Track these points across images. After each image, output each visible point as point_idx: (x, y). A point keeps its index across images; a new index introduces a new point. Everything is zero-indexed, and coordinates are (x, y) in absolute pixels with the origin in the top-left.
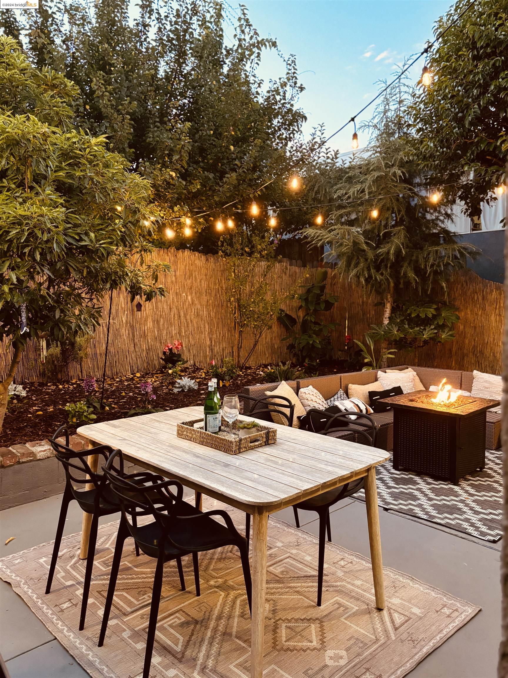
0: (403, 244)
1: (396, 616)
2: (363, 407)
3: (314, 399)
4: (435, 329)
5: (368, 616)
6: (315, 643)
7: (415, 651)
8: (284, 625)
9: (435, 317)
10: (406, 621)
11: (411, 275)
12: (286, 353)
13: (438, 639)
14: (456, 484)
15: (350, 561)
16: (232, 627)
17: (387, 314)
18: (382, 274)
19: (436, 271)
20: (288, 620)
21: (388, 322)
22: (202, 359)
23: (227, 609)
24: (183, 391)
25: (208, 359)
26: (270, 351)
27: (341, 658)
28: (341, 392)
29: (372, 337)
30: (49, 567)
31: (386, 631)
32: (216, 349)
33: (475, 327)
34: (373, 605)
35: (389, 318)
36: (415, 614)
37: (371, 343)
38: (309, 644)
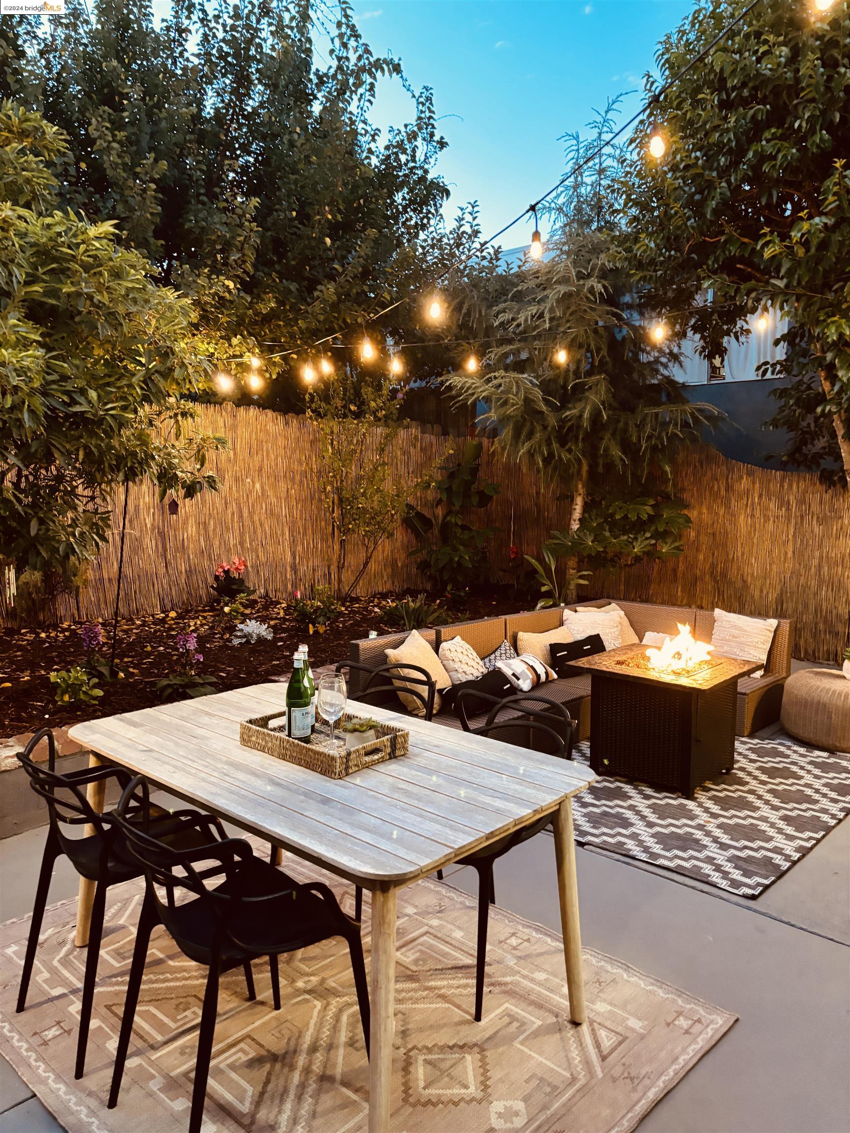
0: (603, 403)
1: (602, 1034)
2: (541, 671)
3: (464, 659)
4: (651, 537)
5: (558, 1036)
6: (473, 1090)
7: (635, 1096)
8: (421, 1058)
9: (652, 519)
10: (620, 1043)
11: (616, 452)
12: (416, 575)
13: (672, 1074)
14: (690, 797)
15: (526, 938)
16: (334, 1065)
17: (577, 513)
18: (570, 451)
19: (656, 446)
20: (427, 1048)
21: (578, 526)
22: (279, 585)
23: (326, 1032)
24: (248, 642)
25: (289, 586)
26: (389, 570)
27: (517, 1114)
28: (507, 644)
29: (554, 552)
30: (23, 963)
31: (587, 1063)
32: (302, 569)
33: (714, 534)
34: (566, 1015)
35: (580, 520)
36: (633, 1030)
37: (552, 559)
38: (463, 1091)
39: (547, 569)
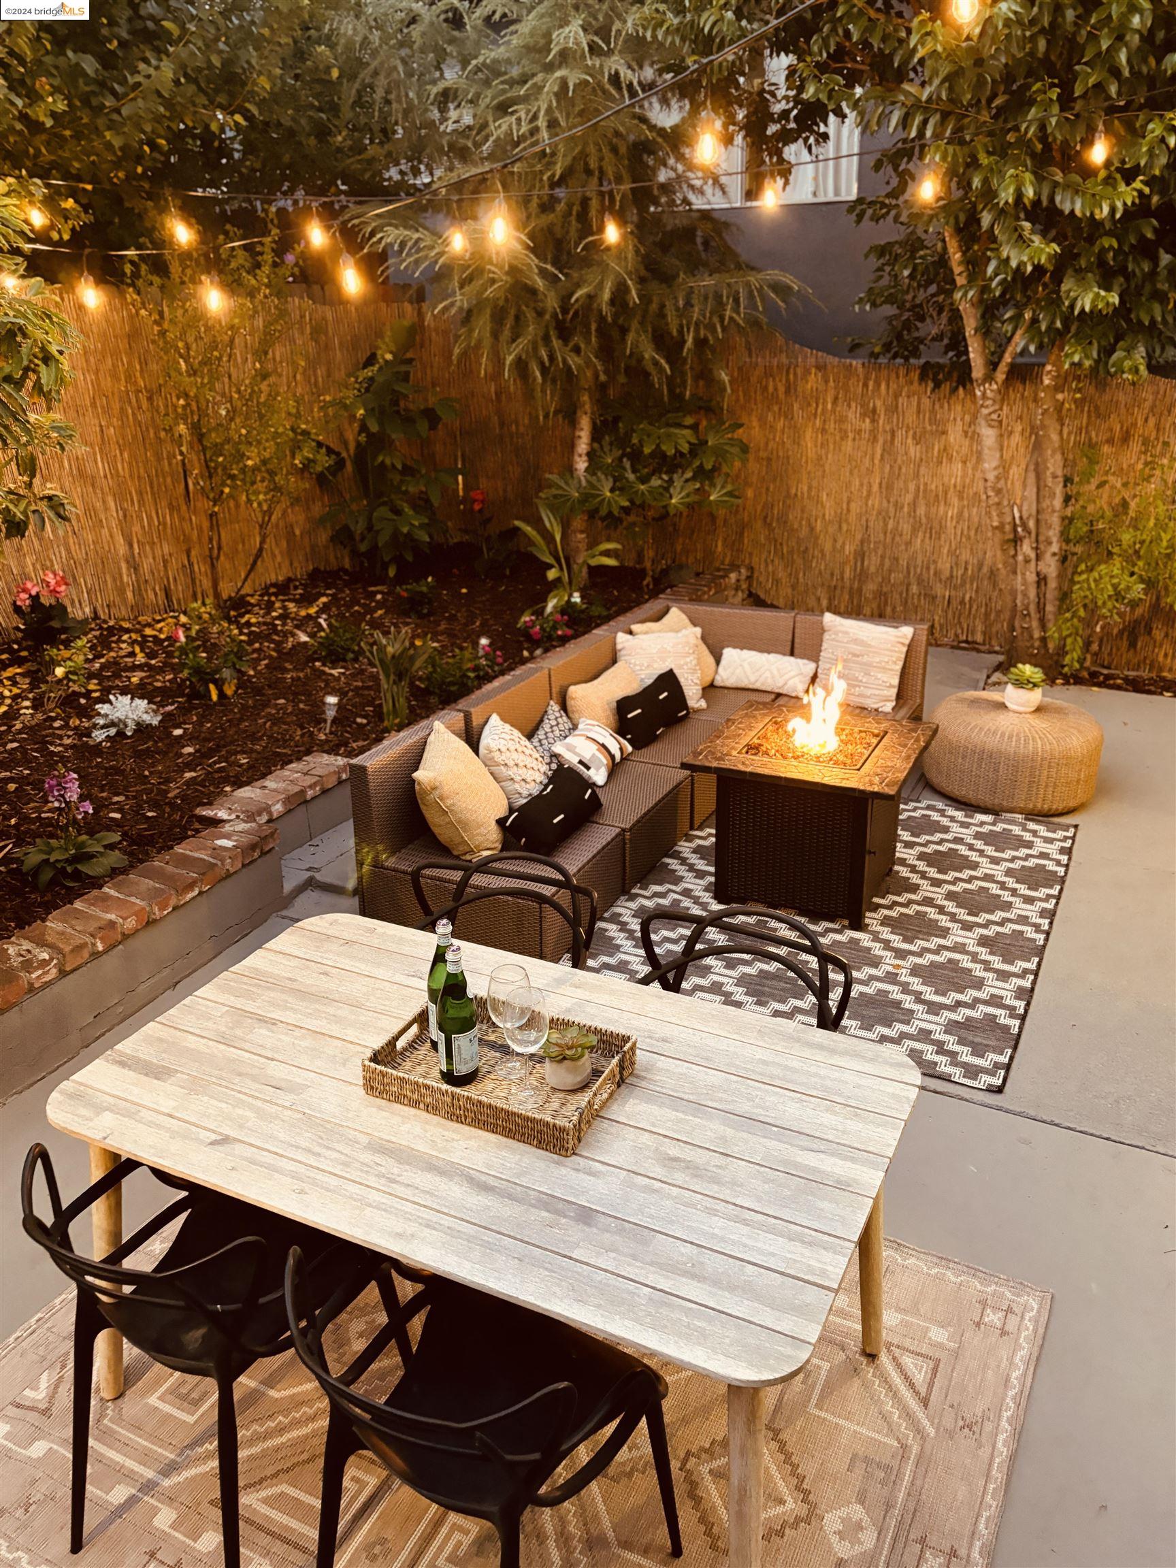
0: (629, 274)
1: (908, 1361)
3: (522, 759)
4: (694, 478)
5: (857, 1382)
6: (792, 1505)
7: (985, 1453)
8: (704, 1469)
9: (695, 450)
10: (935, 1371)
11: (649, 353)
13: (1011, 1405)
14: (858, 925)
17: (583, 446)
18: (577, 350)
19: (705, 340)
20: (706, 1451)
21: (586, 465)
24: (121, 734)
27: (859, 1527)
28: (554, 707)
29: (553, 509)
31: (908, 1415)
34: (854, 1345)
35: (588, 454)
36: (940, 1346)
37: (555, 524)
38: (780, 1509)
39: (548, 537)
